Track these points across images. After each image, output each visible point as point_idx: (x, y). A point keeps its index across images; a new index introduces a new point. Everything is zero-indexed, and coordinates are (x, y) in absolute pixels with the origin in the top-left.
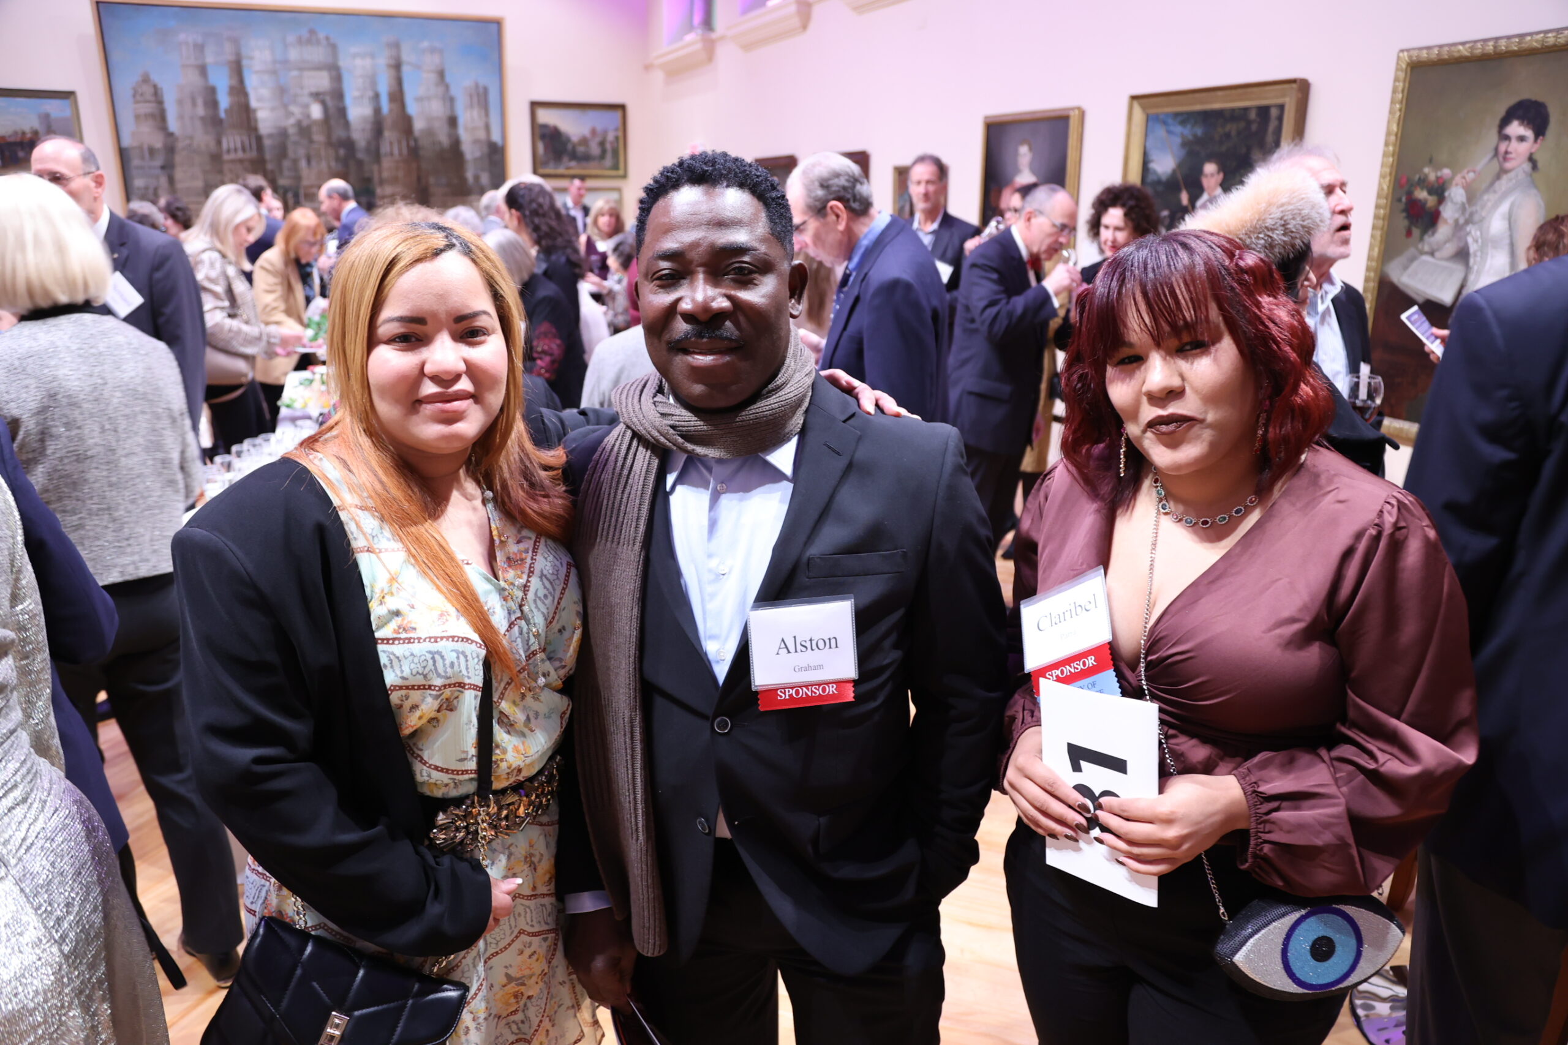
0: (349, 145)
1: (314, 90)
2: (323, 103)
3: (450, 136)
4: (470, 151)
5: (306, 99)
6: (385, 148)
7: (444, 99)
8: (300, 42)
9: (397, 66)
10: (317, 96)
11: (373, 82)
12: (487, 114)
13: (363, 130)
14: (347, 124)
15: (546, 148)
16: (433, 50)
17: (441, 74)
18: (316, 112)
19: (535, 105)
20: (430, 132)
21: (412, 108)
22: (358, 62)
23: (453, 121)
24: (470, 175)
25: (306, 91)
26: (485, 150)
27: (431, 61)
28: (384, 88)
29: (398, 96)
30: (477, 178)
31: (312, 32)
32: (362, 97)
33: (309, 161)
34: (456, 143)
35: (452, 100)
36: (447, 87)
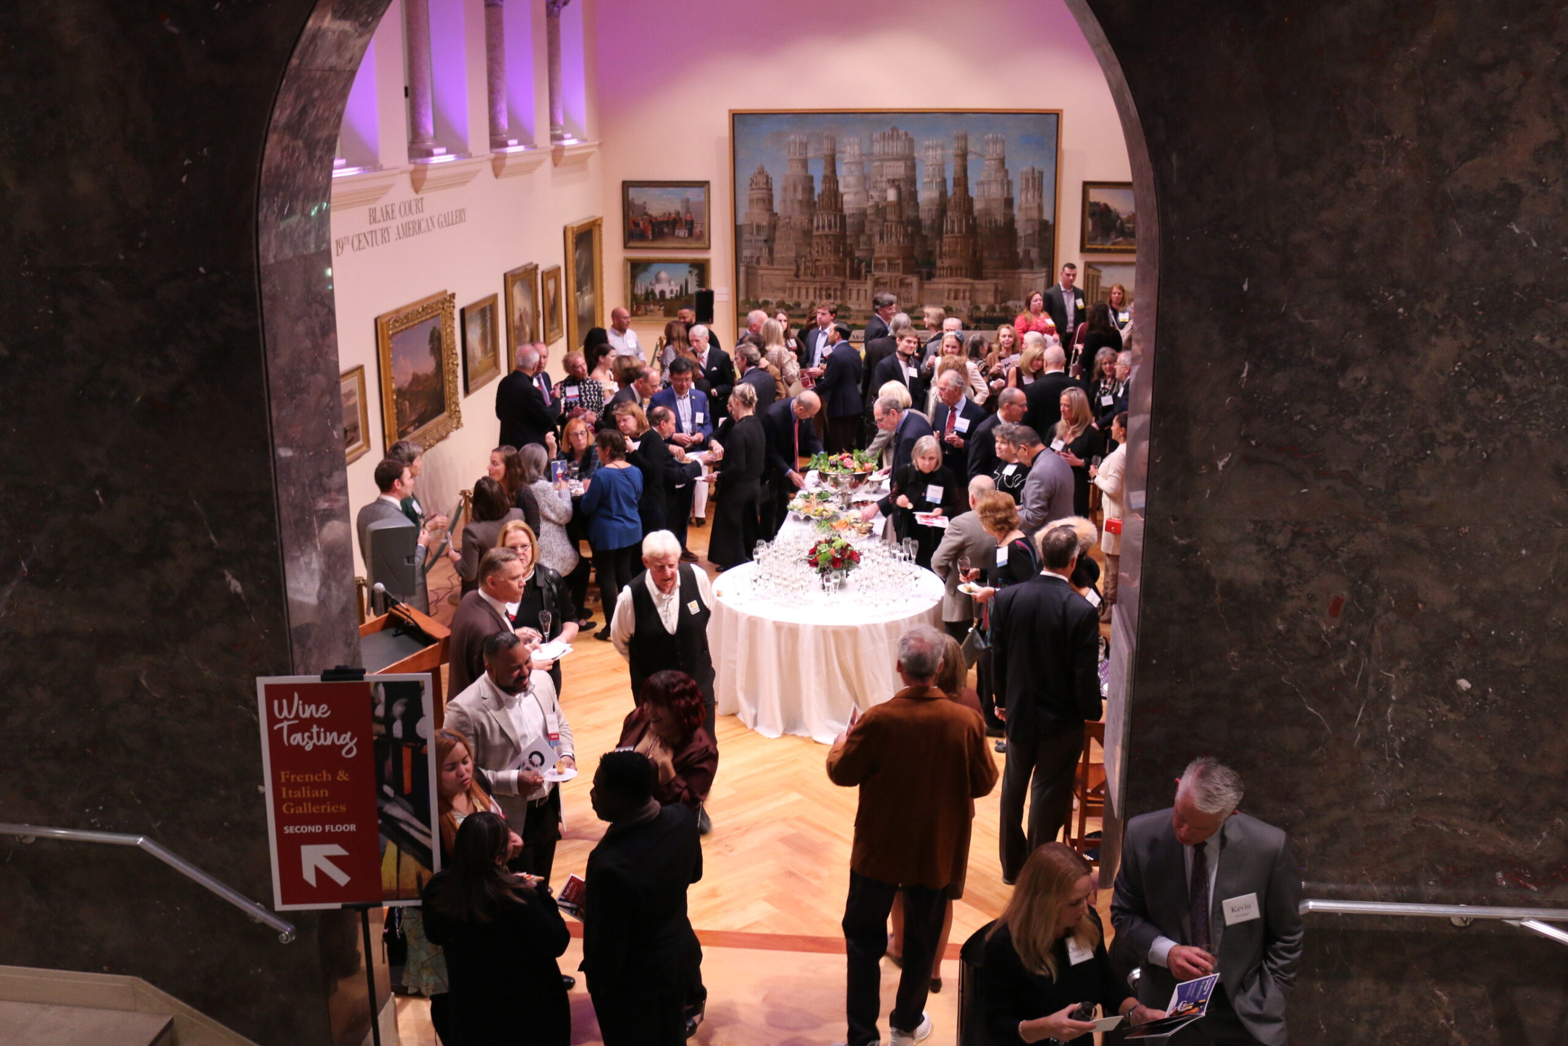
0: (917, 223)
1: (891, 177)
2: (898, 188)
3: (1005, 215)
4: (1022, 228)
5: (884, 185)
6: (947, 226)
7: (1002, 184)
8: (883, 137)
9: (964, 156)
10: (893, 182)
11: (941, 168)
12: (1041, 196)
13: (930, 210)
14: (917, 205)
15: (1094, 224)
16: (996, 141)
17: (1002, 161)
18: (891, 195)
19: (1087, 185)
20: (987, 212)
21: (974, 191)
22: (930, 153)
23: (1009, 202)
24: (1020, 250)
25: (884, 179)
26: (1037, 228)
27: (994, 150)
28: (950, 176)
29: (962, 181)
30: (1027, 252)
31: (894, 129)
32: (931, 182)
33: (881, 237)
34: (1011, 221)
35: (1009, 183)
36: (1006, 172)
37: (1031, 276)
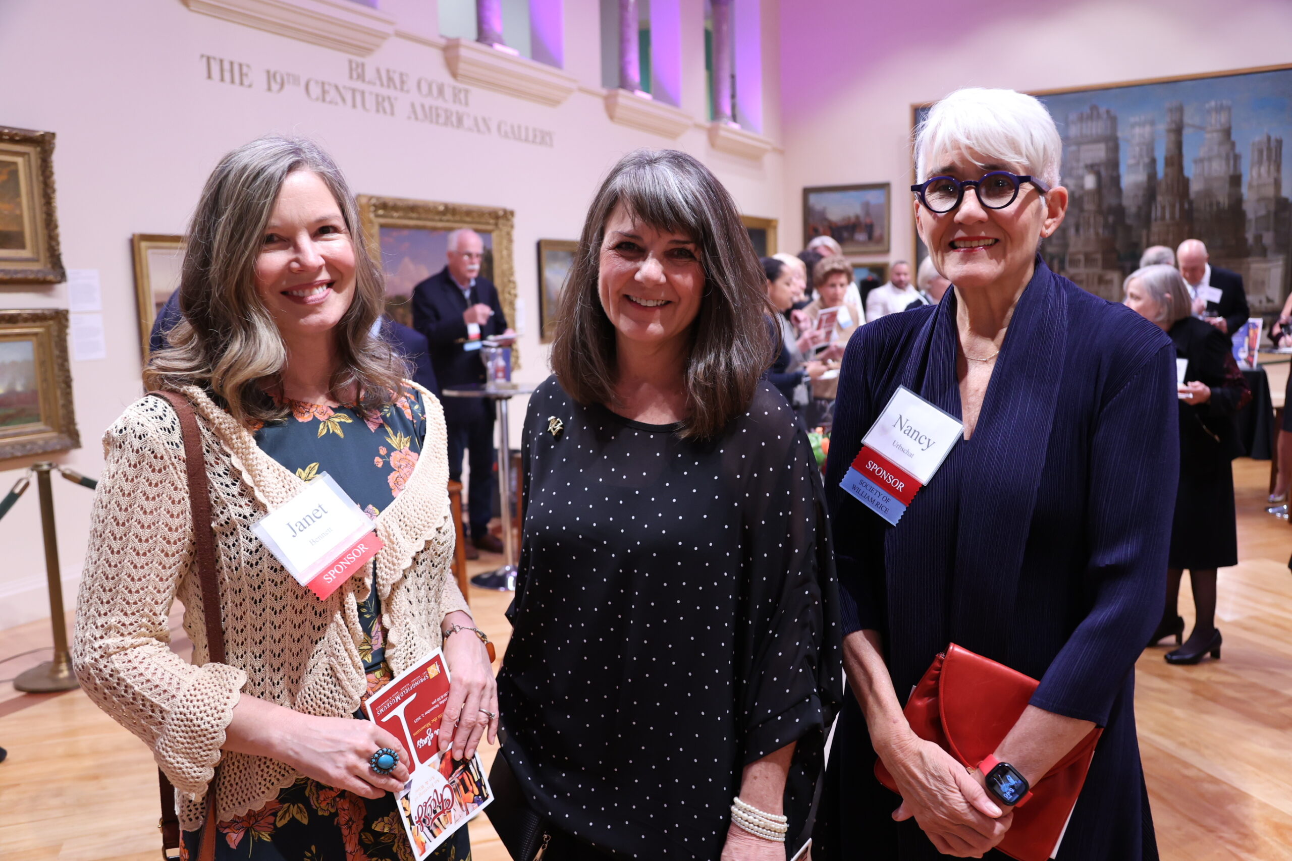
0: (1119, 211)
1: (1089, 162)
2: (1098, 175)
3: (1230, 196)
4: (1252, 208)
5: (1081, 172)
6: (1156, 212)
7: (1227, 159)
8: (1081, 119)
9: (1178, 131)
10: (1092, 168)
11: (1150, 147)
12: (1278, 169)
13: (1136, 196)
14: (1119, 191)
16: (1219, 109)
17: (1227, 132)
18: (1090, 182)
20: (1207, 193)
21: (1190, 170)
22: (1137, 130)
23: (1236, 180)
24: (1250, 236)
25: (1082, 164)
26: (1272, 207)
27: (1217, 120)
28: (1161, 155)
29: (1176, 160)
30: (1258, 238)
31: (1094, 108)
32: (1138, 164)
33: (1077, 230)
34: (1237, 202)
35: (1237, 158)
36: (1233, 145)
37: (1263, 266)
